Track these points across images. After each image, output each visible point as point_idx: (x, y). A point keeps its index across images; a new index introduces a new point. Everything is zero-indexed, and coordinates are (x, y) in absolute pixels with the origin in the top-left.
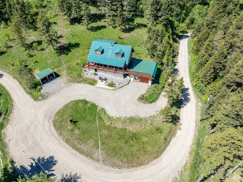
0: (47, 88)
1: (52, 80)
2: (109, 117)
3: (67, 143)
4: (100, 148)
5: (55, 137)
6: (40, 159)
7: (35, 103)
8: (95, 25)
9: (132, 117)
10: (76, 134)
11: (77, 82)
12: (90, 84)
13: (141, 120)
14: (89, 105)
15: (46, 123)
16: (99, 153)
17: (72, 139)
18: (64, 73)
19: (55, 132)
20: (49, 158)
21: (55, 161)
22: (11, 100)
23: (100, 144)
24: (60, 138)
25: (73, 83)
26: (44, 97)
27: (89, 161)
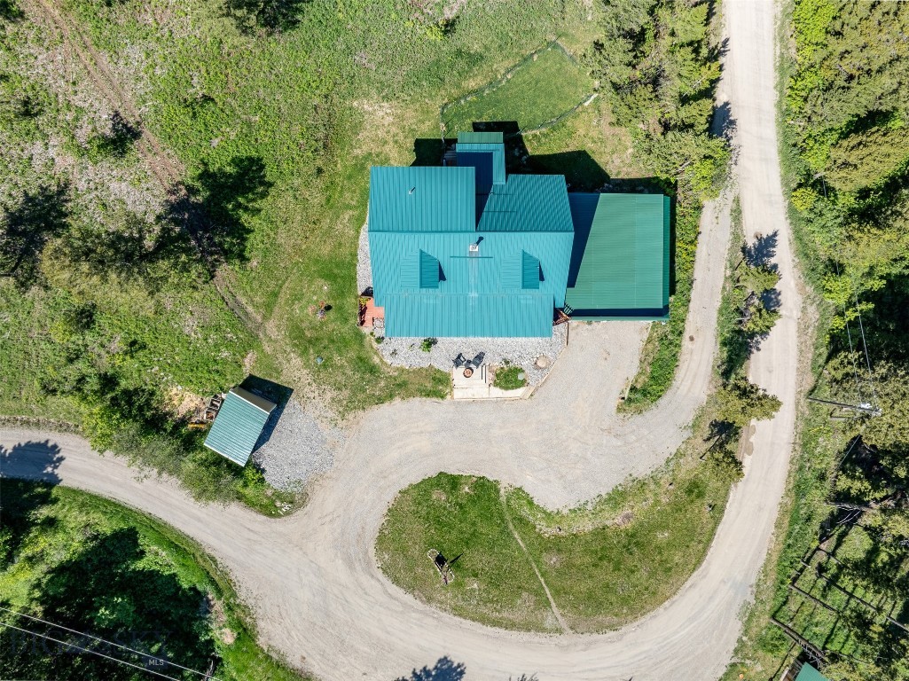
2: (548, 516)
3: (460, 615)
4: (553, 604)
5: (416, 611)
6: (419, 673)
9: (615, 491)
10: (473, 590)
11: (377, 404)
13: (643, 485)
14: (467, 489)
15: (365, 579)
16: (555, 615)
17: (470, 604)
19: (409, 598)
20: (439, 665)
21: (459, 666)
23: (549, 596)
24: (432, 609)
25: (361, 412)
26: (296, 501)
27: (537, 639)
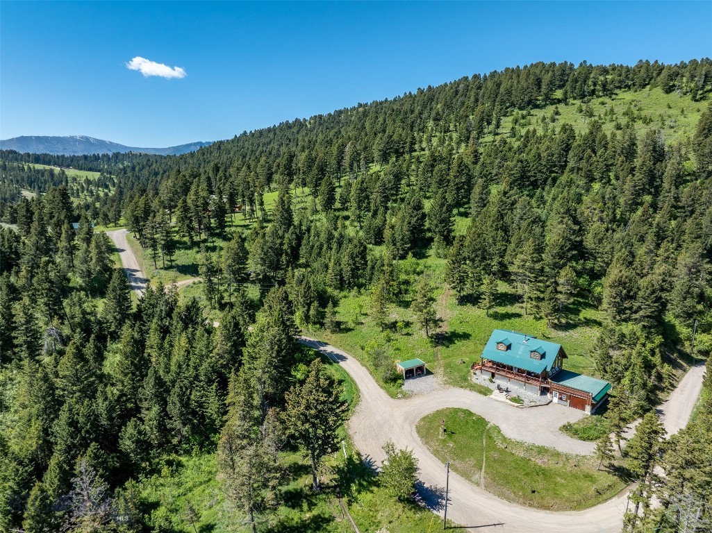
0: (410, 385)
1: (419, 376)
2: (504, 439)
3: (435, 455)
4: (483, 470)
7: (392, 400)
8: (501, 310)
9: (543, 447)
10: (449, 446)
11: (460, 387)
12: (480, 392)
13: (558, 454)
14: (474, 418)
15: (406, 426)
16: (480, 476)
17: (443, 451)
18: (440, 371)
19: (418, 439)
22: (357, 390)
23: (484, 466)
24: (425, 448)
25: (452, 386)
26: (406, 396)
27: (463, 481)
